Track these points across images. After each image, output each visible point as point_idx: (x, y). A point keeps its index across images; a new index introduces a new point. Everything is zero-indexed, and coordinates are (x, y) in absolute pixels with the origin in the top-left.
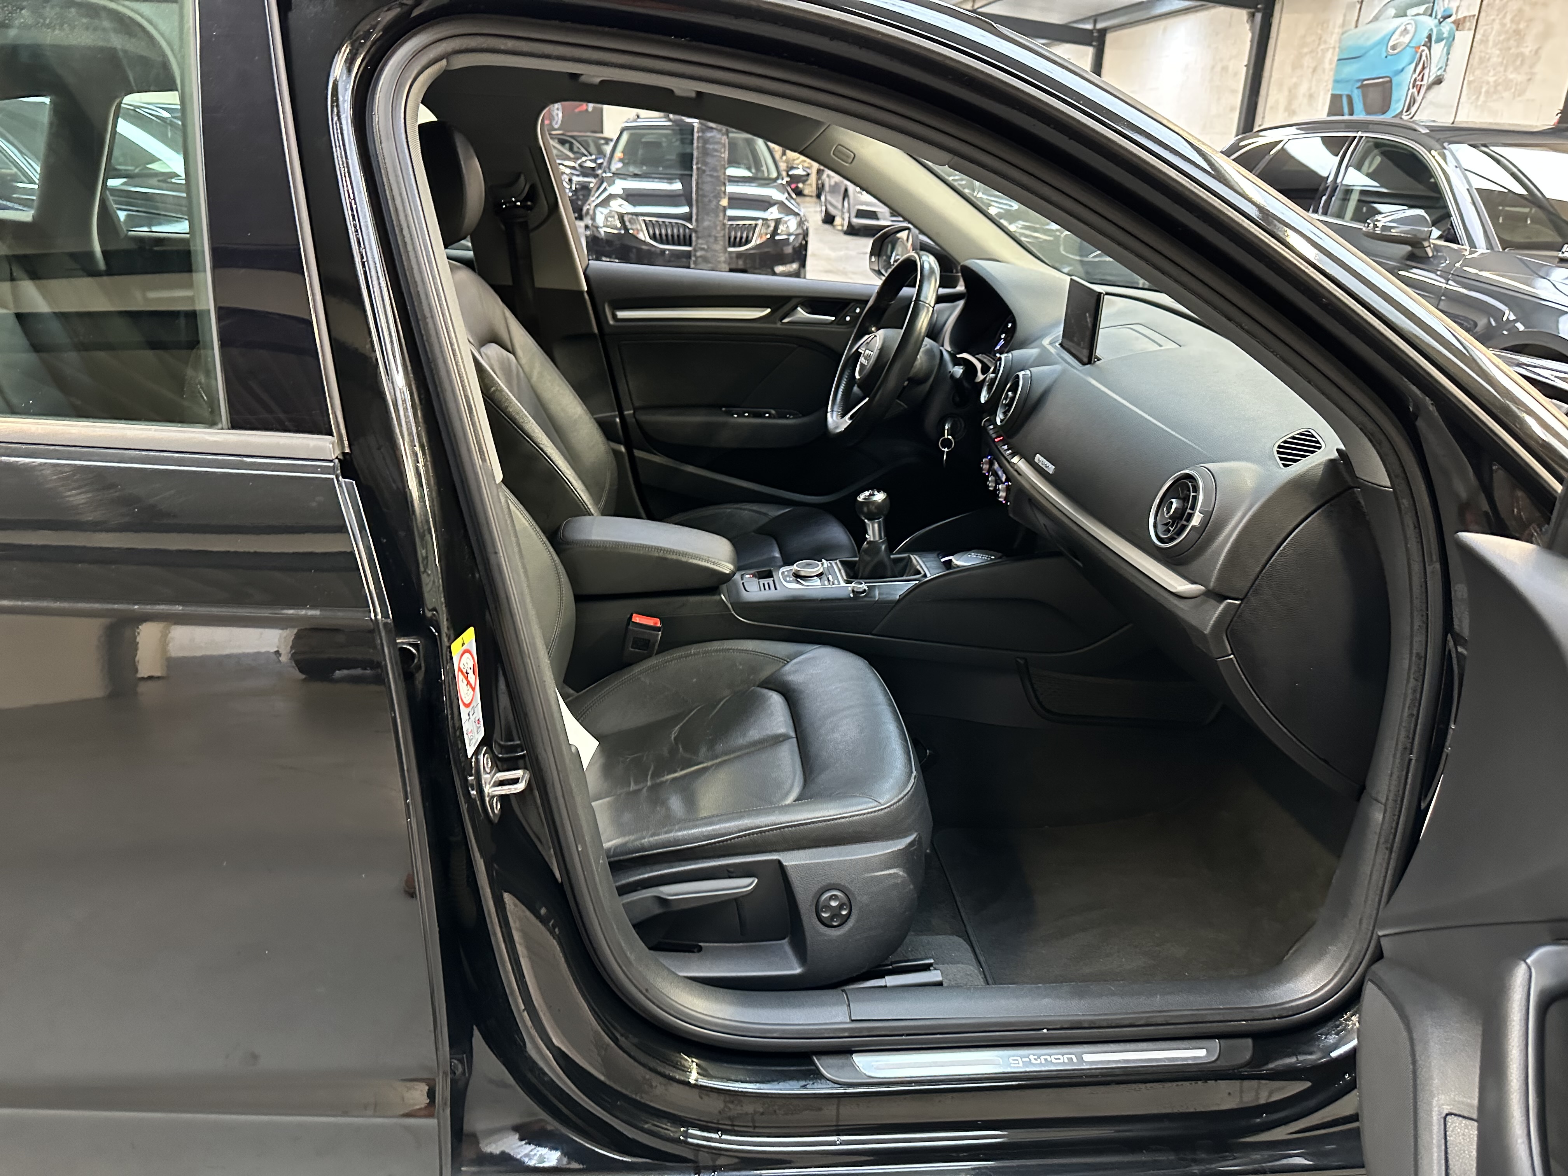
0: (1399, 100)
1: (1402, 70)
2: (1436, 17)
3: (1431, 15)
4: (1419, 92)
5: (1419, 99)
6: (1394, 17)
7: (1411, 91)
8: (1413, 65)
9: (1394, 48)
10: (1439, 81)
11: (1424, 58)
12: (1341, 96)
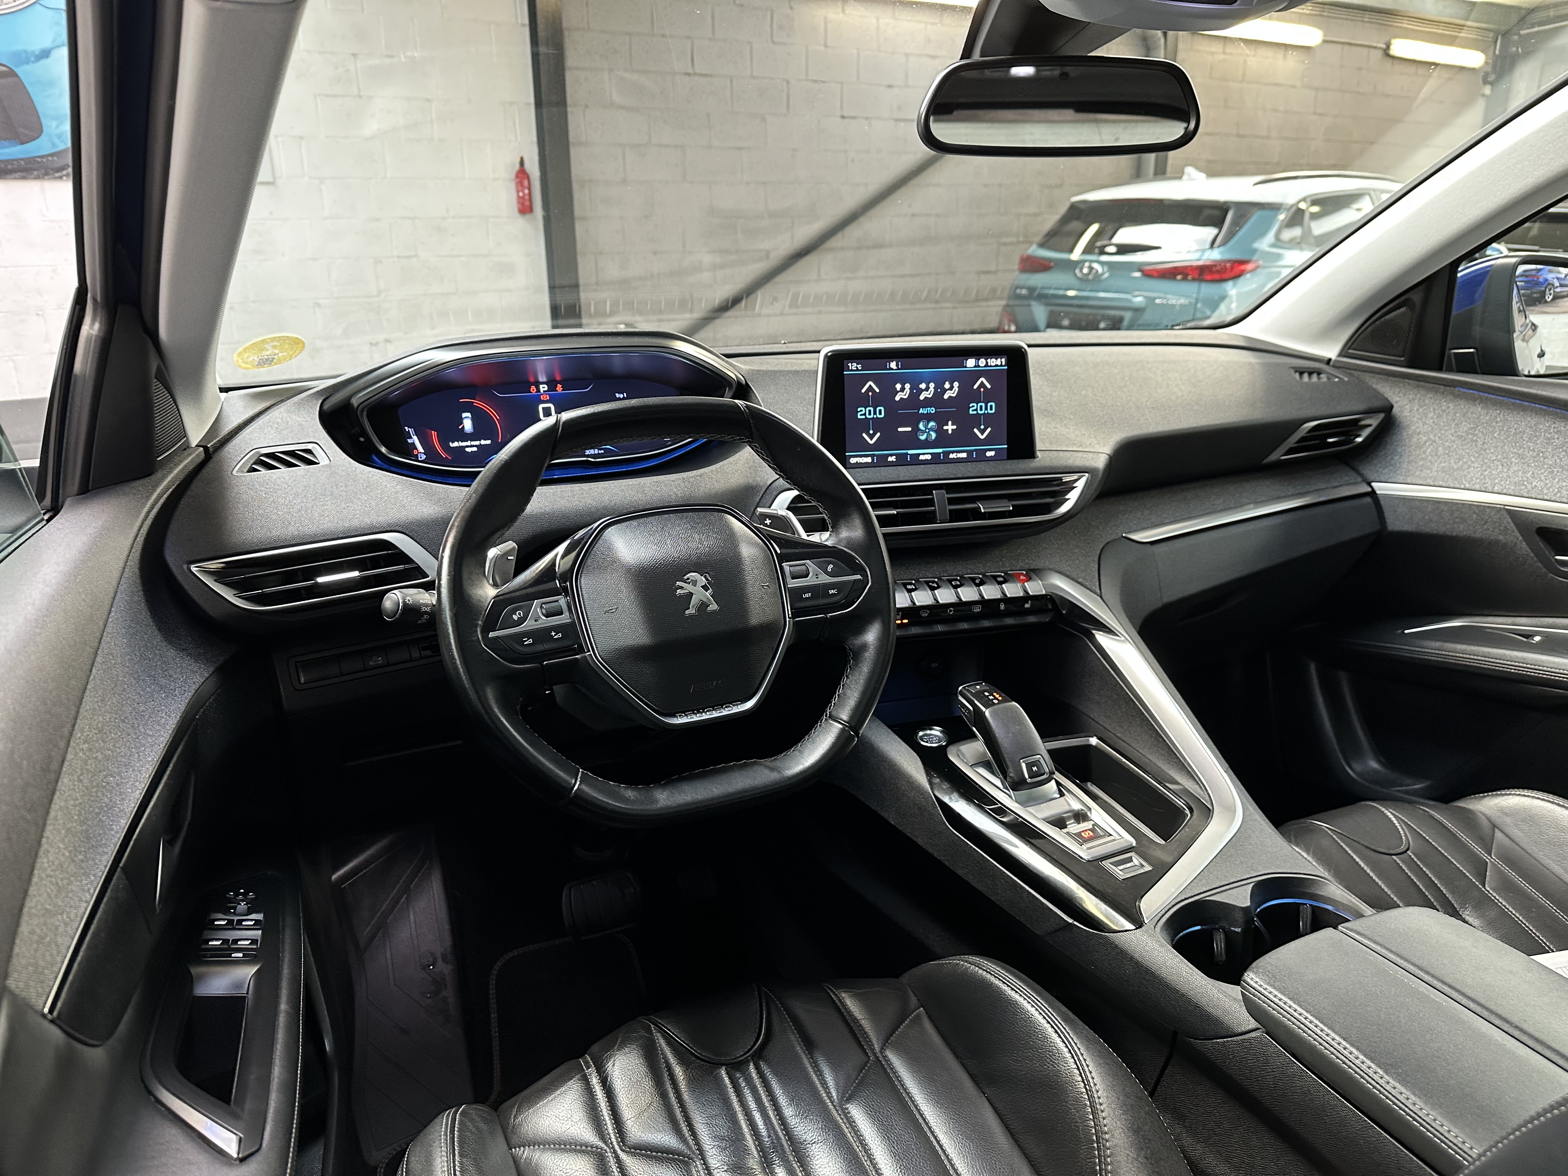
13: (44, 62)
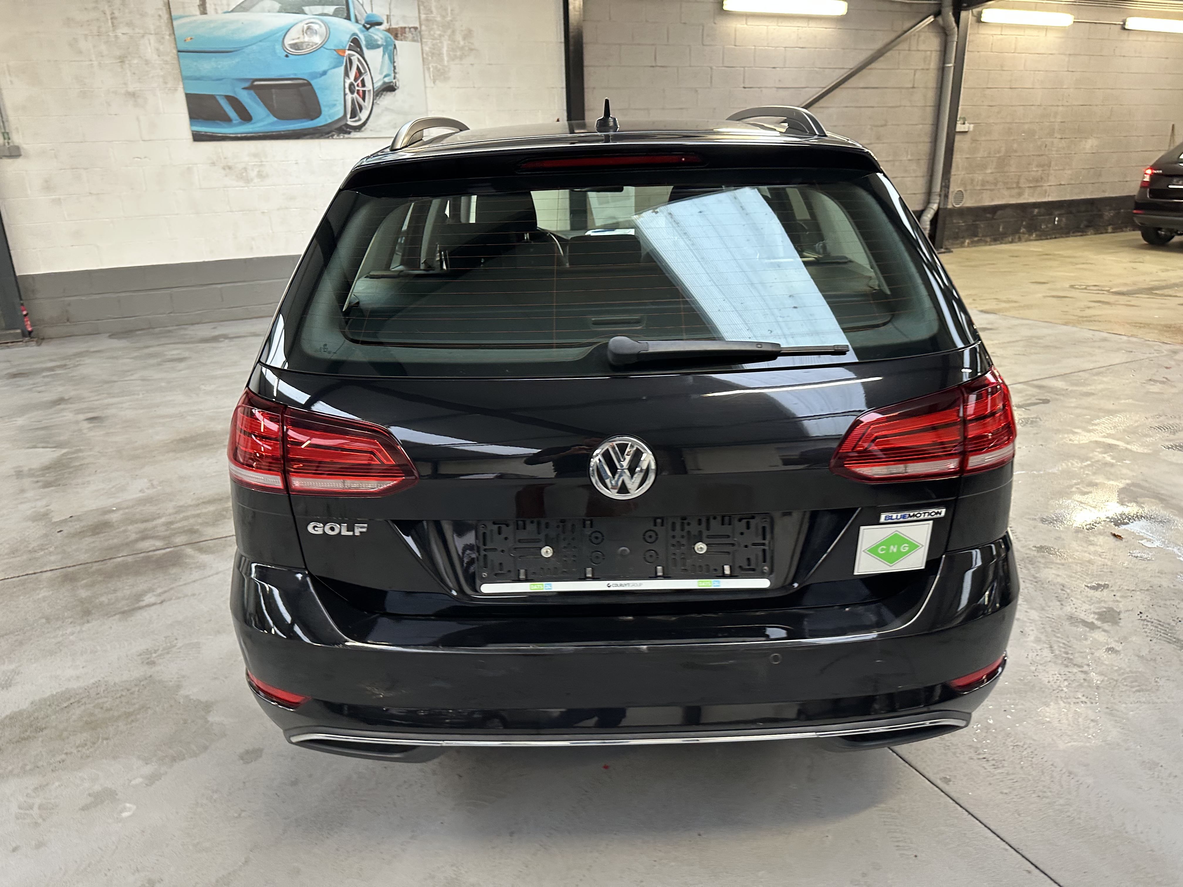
0: (335, 105)
1: (324, 73)
2: (357, 21)
3: (348, 18)
4: (364, 99)
5: (367, 104)
6: (280, 11)
7: (349, 97)
8: (342, 68)
9: (296, 46)
10: (390, 88)
11: (355, 63)
12: (213, 97)
13: (323, 77)
